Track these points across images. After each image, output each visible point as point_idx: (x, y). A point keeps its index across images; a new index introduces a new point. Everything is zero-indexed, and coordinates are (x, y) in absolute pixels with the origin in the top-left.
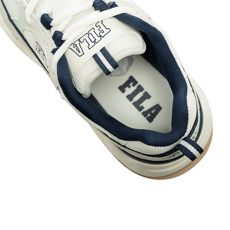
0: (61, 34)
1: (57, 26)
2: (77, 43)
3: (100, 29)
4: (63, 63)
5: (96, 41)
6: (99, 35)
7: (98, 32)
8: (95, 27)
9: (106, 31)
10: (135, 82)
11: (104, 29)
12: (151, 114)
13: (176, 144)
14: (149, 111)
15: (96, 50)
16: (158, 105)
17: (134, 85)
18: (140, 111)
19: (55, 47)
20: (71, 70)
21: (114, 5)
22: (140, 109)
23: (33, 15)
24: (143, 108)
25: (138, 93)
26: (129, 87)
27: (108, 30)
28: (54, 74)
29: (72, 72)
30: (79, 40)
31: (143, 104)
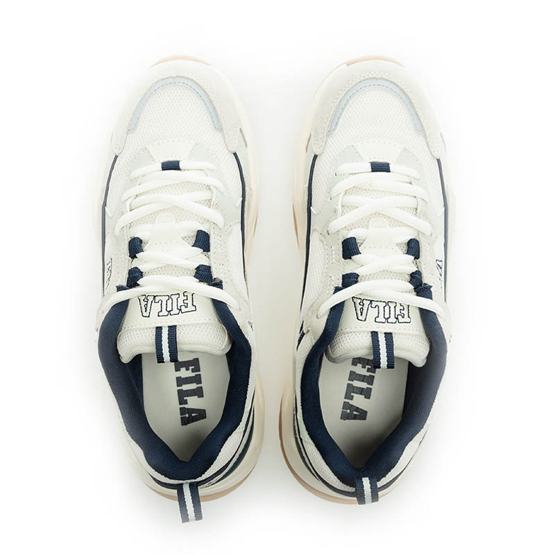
0: (141, 274)
1: (141, 262)
2: (151, 299)
3: (185, 301)
4: (120, 309)
5: (172, 313)
6: (179, 308)
7: (181, 303)
8: (181, 295)
9: (190, 307)
10: (197, 369)
11: (190, 305)
12: (190, 416)
13: (181, 482)
14: (191, 411)
15: (166, 322)
16: (205, 410)
17: (193, 371)
18: (180, 404)
19: (124, 284)
20: (125, 323)
21: (219, 285)
22: (182, 401)
23: (125, 229)
24: (186, 402)
25: (192, 383)
26: (187, 369)
27: (193, 308)
28: (103, 312)
29: (124, 326)
30: (155, 297)
31: (189, 399)
